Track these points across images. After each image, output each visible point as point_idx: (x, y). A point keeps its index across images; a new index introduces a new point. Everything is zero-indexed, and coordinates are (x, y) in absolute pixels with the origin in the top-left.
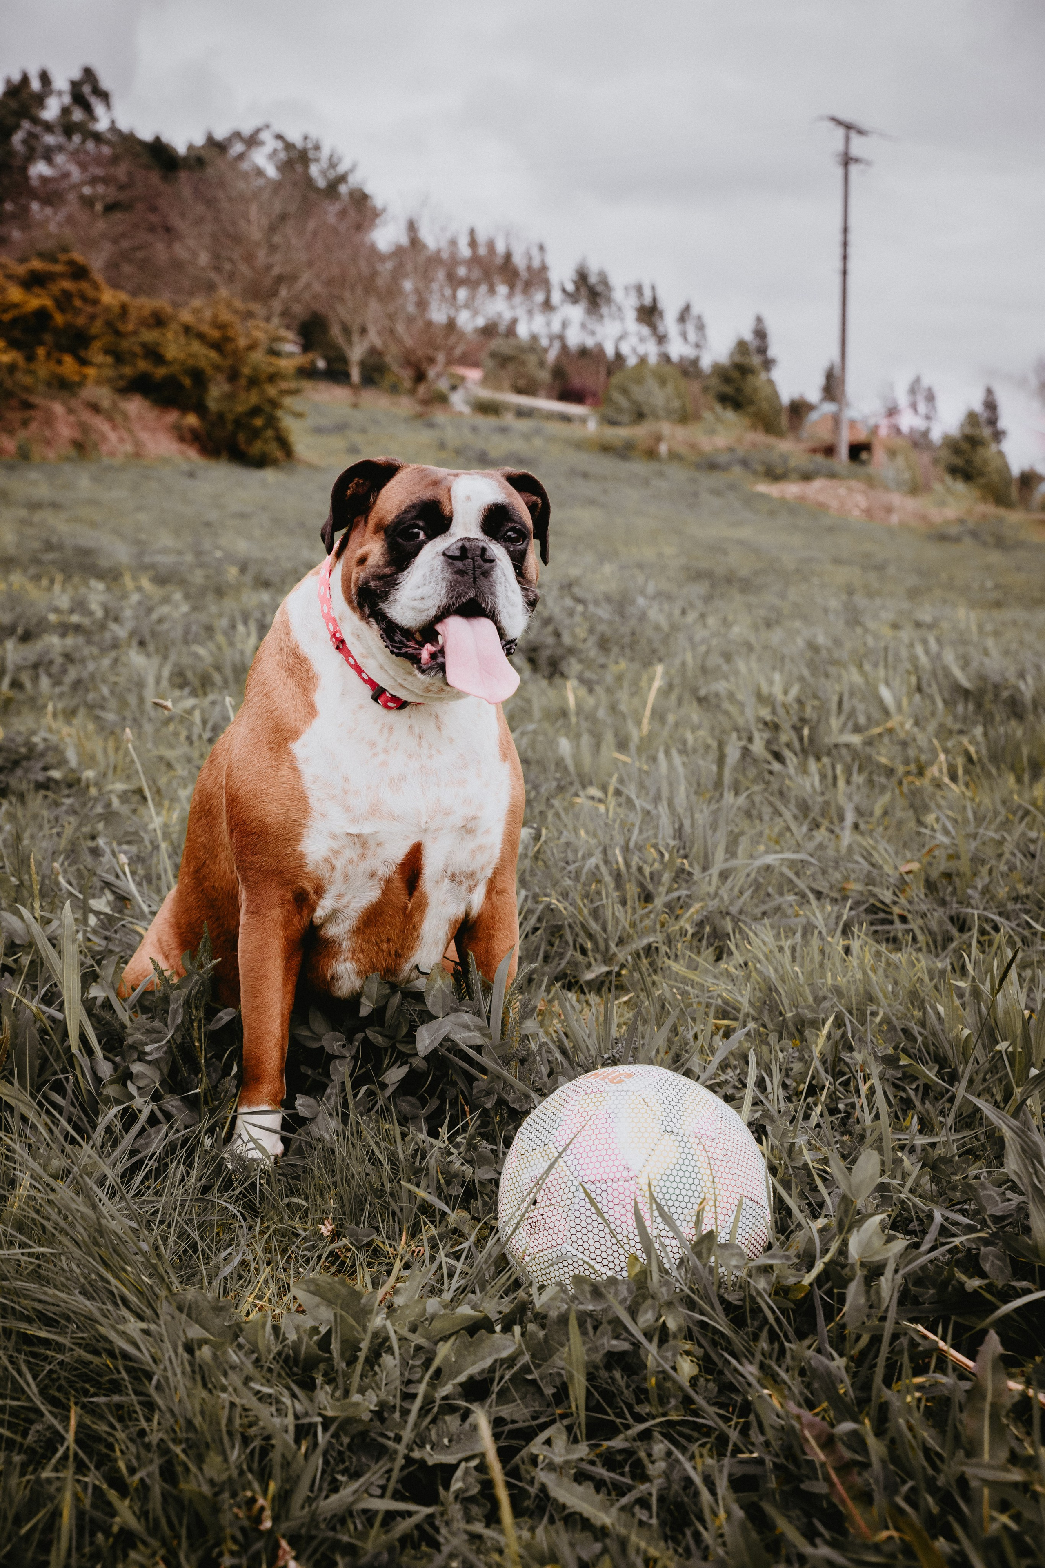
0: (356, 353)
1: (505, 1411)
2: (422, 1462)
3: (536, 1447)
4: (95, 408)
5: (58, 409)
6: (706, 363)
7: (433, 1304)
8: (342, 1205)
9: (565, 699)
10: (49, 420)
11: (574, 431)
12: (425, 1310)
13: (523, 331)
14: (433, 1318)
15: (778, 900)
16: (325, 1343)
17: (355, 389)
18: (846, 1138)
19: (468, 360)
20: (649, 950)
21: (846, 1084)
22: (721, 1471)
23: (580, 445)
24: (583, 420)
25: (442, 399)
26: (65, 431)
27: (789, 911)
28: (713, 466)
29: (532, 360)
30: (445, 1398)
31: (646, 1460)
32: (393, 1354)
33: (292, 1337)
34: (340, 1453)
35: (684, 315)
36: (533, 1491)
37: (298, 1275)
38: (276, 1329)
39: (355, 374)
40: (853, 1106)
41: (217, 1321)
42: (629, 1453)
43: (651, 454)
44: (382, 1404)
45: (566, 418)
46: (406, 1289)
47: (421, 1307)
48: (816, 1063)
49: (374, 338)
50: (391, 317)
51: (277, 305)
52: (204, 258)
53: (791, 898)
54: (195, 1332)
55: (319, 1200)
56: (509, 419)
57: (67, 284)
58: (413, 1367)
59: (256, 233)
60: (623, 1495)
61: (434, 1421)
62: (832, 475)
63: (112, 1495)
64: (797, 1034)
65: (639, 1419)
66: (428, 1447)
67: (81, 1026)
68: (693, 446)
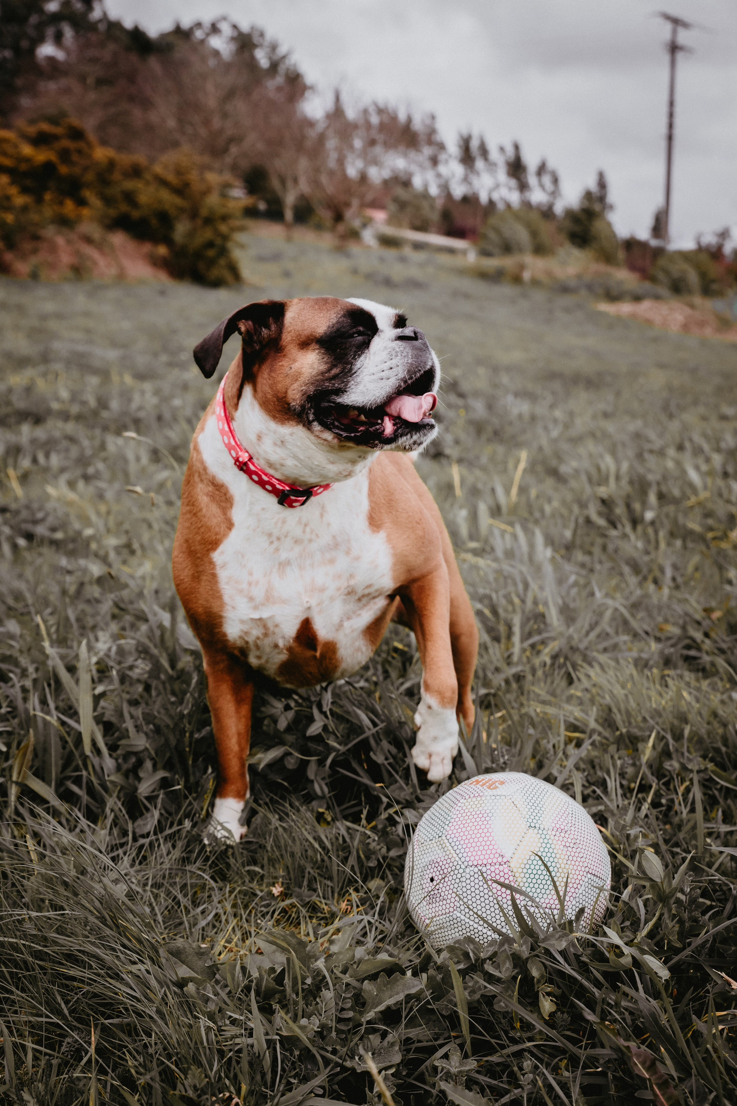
0: (290, 199)
1: (413, 1033)
2: (353, 1069)
3: (437, 1060)
4: (88, 240)
5: (60, 241)
6: (559, 209)
7: (360, 952)
8: (289, 873)
9: (451, 477)
10: (53, 249)
11: (458, 261)
12: (354, 956)
13: (417, 182)
14: (360, 962)
15: (616, 640)
16: (280, 979)
17: (289, 226)
18: (668, 827)
19: (376, 204)
20: (519, 678)
21: (667, 784)
22: (574, 1081)
23: (462, 272)
24: (464, 252)
25: (354, 235)
26: (66, 258)
27: (623, 647)
28: (565, 289)
29: (425, 204)
30: (369, 1022)
31: (519, 1073)
32: (329, 989)
33: (255, 974)
34: (293, 1063)
35: (542, 170)
36: (434, 1092)
37: (257, 925)
38: (244, 969)
39: (289, 215)
40: (672, 801)
41: (200, 963)
42: (505, 1066)
43: (517, 280)
44: (323, 1026)
45: (451, 251)
46: (339, 940)
47: (351, 953)
48: (644, 769)
49: (304, 187)
50: (317, 170)
51: (228, 160)
52: (171, 123)
53: (625, 638)
54: (183, 971)
55: (272, 870)
56: (407, 251)
57: (66, 143)
58: (345, 998)
59: (211, 102)
60: (502, 1096)
61: (361, 1039)
62: (657, 297)
63: (125, 1091)
64: (630, 745)
65: (514, 1041)
66: (357, 1058)
67: (93, 734)
68: (549, 274)
